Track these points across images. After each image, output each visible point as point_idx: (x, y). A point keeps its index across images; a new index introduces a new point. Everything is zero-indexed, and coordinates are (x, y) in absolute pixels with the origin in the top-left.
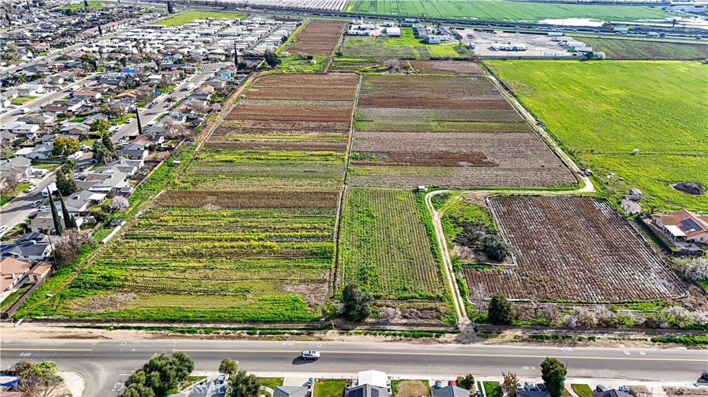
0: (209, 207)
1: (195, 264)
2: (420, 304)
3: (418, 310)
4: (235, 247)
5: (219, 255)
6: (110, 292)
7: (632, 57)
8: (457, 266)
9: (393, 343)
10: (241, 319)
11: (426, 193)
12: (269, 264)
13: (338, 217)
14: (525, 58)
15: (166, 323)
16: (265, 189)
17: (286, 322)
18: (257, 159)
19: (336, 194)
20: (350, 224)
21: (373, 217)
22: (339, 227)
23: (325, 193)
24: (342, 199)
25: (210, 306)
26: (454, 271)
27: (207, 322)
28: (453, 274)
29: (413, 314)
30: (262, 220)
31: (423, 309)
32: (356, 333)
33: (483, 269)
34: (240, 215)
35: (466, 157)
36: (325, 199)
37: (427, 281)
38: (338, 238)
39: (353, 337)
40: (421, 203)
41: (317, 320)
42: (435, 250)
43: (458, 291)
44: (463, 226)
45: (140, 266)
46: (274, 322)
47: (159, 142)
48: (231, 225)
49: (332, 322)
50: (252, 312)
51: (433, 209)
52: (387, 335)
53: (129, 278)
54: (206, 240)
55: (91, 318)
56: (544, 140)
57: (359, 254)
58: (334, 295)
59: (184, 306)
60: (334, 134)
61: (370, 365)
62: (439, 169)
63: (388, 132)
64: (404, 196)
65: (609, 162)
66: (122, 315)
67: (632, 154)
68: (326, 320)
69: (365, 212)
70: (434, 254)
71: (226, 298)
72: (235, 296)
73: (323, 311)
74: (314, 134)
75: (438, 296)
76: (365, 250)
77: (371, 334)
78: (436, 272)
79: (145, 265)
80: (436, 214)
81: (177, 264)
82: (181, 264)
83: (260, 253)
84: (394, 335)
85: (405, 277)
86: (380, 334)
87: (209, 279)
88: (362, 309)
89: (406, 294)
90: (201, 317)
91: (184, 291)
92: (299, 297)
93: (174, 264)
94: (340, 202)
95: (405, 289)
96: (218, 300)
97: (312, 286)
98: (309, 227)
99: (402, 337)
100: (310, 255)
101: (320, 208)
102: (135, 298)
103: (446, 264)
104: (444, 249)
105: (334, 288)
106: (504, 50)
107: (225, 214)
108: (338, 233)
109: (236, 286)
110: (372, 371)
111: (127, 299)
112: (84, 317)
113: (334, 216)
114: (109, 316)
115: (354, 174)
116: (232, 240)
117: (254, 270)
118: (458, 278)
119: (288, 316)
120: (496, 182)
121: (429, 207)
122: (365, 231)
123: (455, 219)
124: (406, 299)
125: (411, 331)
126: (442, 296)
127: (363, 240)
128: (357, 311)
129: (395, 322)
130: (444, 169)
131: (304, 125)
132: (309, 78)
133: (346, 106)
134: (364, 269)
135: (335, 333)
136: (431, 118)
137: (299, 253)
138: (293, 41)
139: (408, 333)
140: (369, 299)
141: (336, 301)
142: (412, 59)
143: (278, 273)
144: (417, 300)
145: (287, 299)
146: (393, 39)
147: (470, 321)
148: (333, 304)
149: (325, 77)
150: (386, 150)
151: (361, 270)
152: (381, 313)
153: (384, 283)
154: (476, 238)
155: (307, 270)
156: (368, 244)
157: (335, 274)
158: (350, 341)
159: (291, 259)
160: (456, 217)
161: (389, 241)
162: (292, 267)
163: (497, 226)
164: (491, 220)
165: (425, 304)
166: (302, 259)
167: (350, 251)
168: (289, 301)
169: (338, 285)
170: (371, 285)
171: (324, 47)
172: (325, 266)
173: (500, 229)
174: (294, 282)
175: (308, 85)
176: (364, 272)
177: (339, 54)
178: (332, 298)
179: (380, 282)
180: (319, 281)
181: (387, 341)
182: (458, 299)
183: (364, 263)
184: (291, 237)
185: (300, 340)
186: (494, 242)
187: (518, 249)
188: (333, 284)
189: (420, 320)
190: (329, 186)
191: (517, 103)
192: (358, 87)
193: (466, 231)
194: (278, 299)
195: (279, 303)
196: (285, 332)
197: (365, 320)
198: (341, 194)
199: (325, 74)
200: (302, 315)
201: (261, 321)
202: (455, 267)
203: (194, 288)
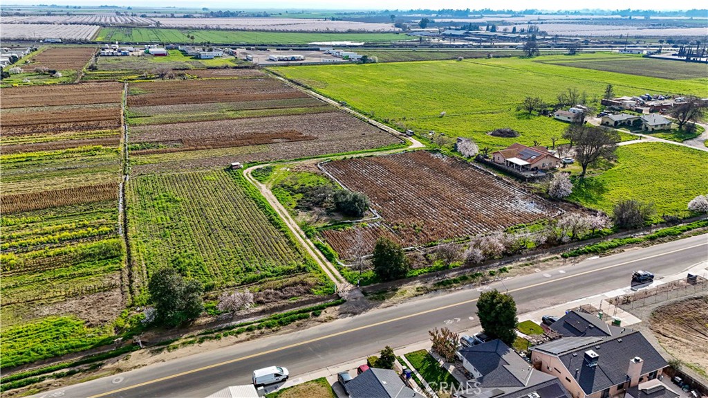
2: (277, 282)
3: (275, 289)
8: (311, 231)
9: (251, 342)
11: (242, 169)
13: (121, 210)
14: (305, 64)
19: (111, 186)
20: (142, 213)
21: (177, 202)
22: (125, 221)
23: (95, 187)
24: (123, 190)
26: (309, 237)
28: (308, 240)
29: (270, 296)
31: (282, 287)
32: (184, 344)
33: (343, 228)
35: (280, 136)
36: (96, 193)
37: (276, 255)
38: (126, 233)
39: (180, 351)
40: (240, 178)
41: (107, 343)
42: (276, 220)
43: (322, 256)
44: (301, 192)
46: (19, 366)
51: (257, 182)
52: (238, 333)
57: (166, 244)
58: (134, 302)
60: (99, 131)
61: (220, 384)
62: (250, 147)
63: (175, 123)
64: (214, 175)
65: (428, 124)
67: (441, 117)
68: (125, 339)
69: (163, 197)
70: (275, 224)
73: (118, 329)
74: (68, 133)
75: (298, 268)
76: (174, 238)
77: (211, 338)
78: (284, 243)
80: (263, 187)
84: (250, 330)
85: (244, 257)
86: (225, 335)
88: (188, 305)
89: (251, 275)
92: (67, 318)
94: (121, 193)
95: (248, 270)
97: (90, 299)
98: (74, 226)
99: (263, 330)
100: (81, 259)
101: (90, 203)
103: (294, 232)
104: (287, 218)
105: (132, 292)
108: (125, 226)
110: (230, 388)
113: (114, 209)
115: (136, 164)
118: (317, 243)
119: (48, 350)
120: (321, 151)
121: (251, 182)
122: (168, 218)
123: (289, 187)
124: (253, 281)
125: (275, 318)
126: (305, 265)
127: (168, 228)
128: (179, 310)
129: (247, 313)
130: (257, 147)
131: (51, 126)
132: (53, 88)
133: (111, 107)
134: (178, 258)
135: (146, 353)
136: (225, 109)
137: (61, 259)
138: (26, 62)
139: (270, 321)
140: (197, 288)
141: (138, 309)
142: (186, 69)
143: (22, 294)
144: (270, 279)
145: (42, 326)
146: (158, 58)
147: (352, 286)
148: (135, 313)
149: (76, 87)
150: (177, 138)
151: (173, 262)
152: (221, 304)
153: (214, 270)
154: (323, 201)
155: (78, 279)
156: (176, 231)
157: (130, 275)
158: (176, 358)
159: (45, 271)
160: (290, 185)
161: (208, 222)
162: (48, 281)
163: (341, 186)
164: (332, 182)
165: (284, 280)
166: (68, 267)
167: (149, 244)
168: (48, 328)
169: (138, 287)
170: (194, 276)
171: (72, 65)
172: (111, 269)
173: (345, 189)
174: (55, 300)
175: (53, 94)
176: (179, 262)
177: (92, 68)
178: (130, 307)
179: (207, 270)
180: (104, 289)
181: (241, 341)
182: (326, 265)
183: (175, 252)
184: (42, 243)
185: (76, 383)
186: (348, 196)
187: (374, 203)
188: (130, 288)
189: (283, 301)
190: (100, 180)
191: (314, 93)
192: (124, 92)
193: (308, 196)
194: (26, 329)
195: (27, 335)
196: (44, 377)
197: (196, 322)
198: (121, 185)
199: (76, 84)
200: (76, 343)
202: (308, 234)
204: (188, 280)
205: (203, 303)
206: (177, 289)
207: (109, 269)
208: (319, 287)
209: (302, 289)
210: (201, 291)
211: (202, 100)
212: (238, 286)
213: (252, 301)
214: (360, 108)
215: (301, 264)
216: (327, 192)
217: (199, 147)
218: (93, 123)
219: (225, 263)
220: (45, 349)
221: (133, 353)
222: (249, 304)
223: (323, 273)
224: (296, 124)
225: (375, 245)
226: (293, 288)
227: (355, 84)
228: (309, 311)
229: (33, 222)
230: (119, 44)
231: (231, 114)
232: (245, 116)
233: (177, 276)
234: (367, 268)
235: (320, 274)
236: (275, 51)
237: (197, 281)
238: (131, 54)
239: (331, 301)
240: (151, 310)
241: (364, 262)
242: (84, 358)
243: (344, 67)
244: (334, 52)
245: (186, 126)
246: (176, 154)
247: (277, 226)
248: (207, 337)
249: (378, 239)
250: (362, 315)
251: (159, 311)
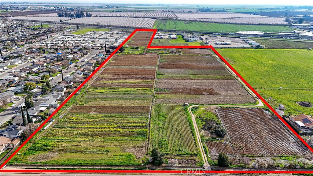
0: (92, 113)
1: (85, 139)
2: (187, 157)
3: (186, 160)
4: (103, 131)
5: (96, 135)
6: (46, 152)
7: (277, 47)
8: (203, 140)
9: (175, 175)
10: (105, 164)
11: (188, 106)
12: (118, 139)
13: (149, 117)
14: (230, 48)
15: (71, 166)
16: (117, 105)
17: (126, 166)
18: (114, 91)
19: (148, 107)
20: (155, 120)
21: (165, 117)
22: (150, 122)
23: (144, 106)
24: (151, 109)
25: (91, 158)
26: (202, 142)
27: (90, 166)
28: (201, 143)
29: (183, 162)
30: (115, 119)
31: (188, 160)
33: (215, 141)
34: (106, 117)
35: (206, 91)
36: (144, 109)
37: (190, 147)
38: (149, 127)
40: (187, 111)
41: (140, 165)
42: (193, 132)
43: (204, 151)
44: (205, 121)
45: (60, 140)
46: (121, 166)
47: (71, 84)
48: (102, 121)
49: (147, 166)
50: (110, 161)
51: (192, 114)
53: (55, 146)
54: (90, 128)
55: (37, 164)
56: (240, 83)
57: (159, 134)
58: (148, 153)
59: (80, 159)
60: (148, 80)
62: (194, 95)
63: (172, 79)
64: (179, 108)
65: (269, 93)
66: (52, 163)
67: (279, 89)
68: (144, 165)
69: (162, 115)
70: (193, 134)
71: (99, 155)
72: (103, 154)
73: (143, 161)
74: (139, 80)
75: (195, 154)
76: (162, 132)
78: (193, 143)
79: (63, 139)
80: (193, 116)
81: (77, 139)
82: (79, 139)
83: (114, 134)
85: (180, 145)
87: (91, 146)
88: (160, 160)
89: (180, 153)
90: (87, 163)
91: (80, 151)
92: (132, 154)
93: (75, 139)
94: (150, 110)
95: (180, 150)
96: (95, 156)
97: (138, 149)
98: (136, 122)
100: (137, 134)
101: (142, 113)
102: (57, 155)
103: (198, 138)
104: (197, 132)
105: (148, 150)
106: (221, 44)
107: (99, 116)
108: (150, 124)
109: (104, 149)
111: (54, 155)
112: (34, 164)
113: (147, 117)
114: (45, 163)
115: (157, 98)
116: (102, 128)
117: (111, 142)
118: (204, 145)
119: (127, 163)
120: (220, 101)
126: (197, 153)
127: (161, 128)
128: (158, 161)
129: (176, 166)
131: (135, 76)
132: (137, 56)
133: (153, 68)
134: (161, 141)
136: (190, 73)
137: (132, 133)
138: (130, 41)
143: (122, 143)
144: (185, 156)
145: (126, 155)
146: (173, 40)
147: (210, 165)
148: (147, 157)
152: (169, 162)
153: (170, 148)
154: (212, 127)
155: (135, 141)
156: (163, 130)
157: (148, 143)
158: (155, 175)
159: (128, 137)
160: (202, 117)
161: (173, 128)
162: (129, 140)
163: (221, 121)
164: (218, 119)
166: (133, 137)
167: (155, 133)
171: (144, 43)
172: (144, 140)
174: (130, 147)
175: (137, 59)
176: (161, 143)
178: (147, 155)
179: (168, 147)
180: (141, 147)
181: (172, 175)
182: (204, 155)
183: (161, 138)
185: (132, 174)
187: (230, 132)
188: (148, 148)
189: (187, 165)
190: (145, 103)
191: (227, 67)
192: (158, 60)
193: (207, 123)
194: (122, 155)
195: (123, 157)
197: (162, 165)
198: (151, 107)
199: (144, 55)
200: (133, 163)
201: (114, 165)
202: (202, 140)
203: (84, 150)
206: (158, 155)
211: (183, 68)
212: (176, 155)
217: (177, 93)
218: (147, 76)
226: (191, 161)
229: (127, 118)
231: (192, 76)
232: (197, 78)
235: (201, 158)
238: (164, 38)
242: (134, 168)
244: (246, 40)
245: (175, 81)
246: (169, 95)
247: (193, 135)
251: (153, 160)
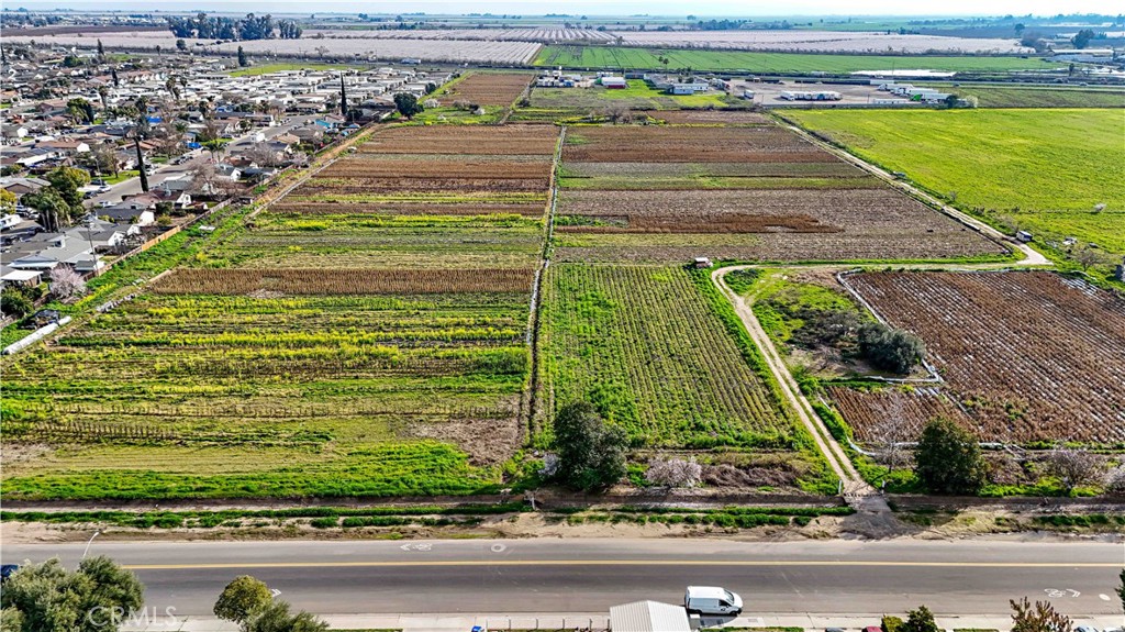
1: (209, 389)
2: (741, 455)
3: (738, 466)
4: (305, 357)
5: (267, 371)
8: (809, 383)
9: (690, 540)
10: (299, 492)
11: (711, 270)
12: (381, 387)
13: (533, 308)
14: (841, 107)
15: (106, 505)
16: (382, 268)
17: (414, 497)
18: (369, 226)
19: (525, 272)
20: (559, 317)
21: (608, 306)
22: (536, 324)
23: (505, 272)
24: (540, 281)
25: (228, 468)
26: (805, 393)
27: (214, 501)
28: (803, 399)
29: (728, 475)
30: (370, 313)
31: (749, 466)
32: (591, 518)
33: (869, 388)
35: (778, 220)
36: (505, 280)
37: (746, 412)
38: (535, 341)
39: (585, 528)
40: (705, 283)
41: (491, 491)
42: (753, 356)
43: (823, 429)
44: (803, 318)
46: (385, 498)
49: (531, 496)
50: (327, 480)
51: (732, 293)
52: (671, 521)
56: (916, 198)
57: (585, 366)
58: (532, 442)
59: (162, 469)
60: (520, 194)
61: (636, 593)
63: (622, 190)
64: (667, 273)
65: (1065, 225)
67: (1095, 213)
68: (514, 491)
69: (590, 298)
70: (751, 363)
71: (270, 452)
72: (291, 447)
73: (508, 475)
74: (481, 194)
76: (597, 360)
77: (630, 520)
78: (762, 396)
79: (90, 391)
80: (740, 300)
81: (167, 389)
82: (175, 388)
83: (361, 366)
84: (689, 521)
85: (694, 406)
86: (652, 520)
87: (236, 414)
88: (604, 461)
89: (702, 437)
90: (197, 490)
91: (169, 438)
92: (448, 446)
93: (158, 388)
94: (536, 285)
95: (699, 428)
96: (252, 456)
97: (479, 426)
98: (472, 323)
99: (711, 526)
100: (474, 369)
101: (496, 293)
102: (43, 455)
104: (771, 356)
105: (531, 427)
107: (292, 304)
108: (535, 332)
109: (299, 427)
110: (649, 603)
111: (24, 457)
113: (524, 306)
115: (561, 246)
116: (300, 344)
117: (344, 397)
118: (817, 405)
119: (420, 484)
120: (848, 253)
121: (721, 290)
122: (593, 328)
123: (782, 306)
124: (704, 446)
125: (730, 512)
126: (791, 438)
127: (591, 343)
128: (591, 466)
129: (688, 493)
130: (739, 236)
131: (463, 183)
132: (472, 129)
133: (540, 161)
134: (599, 390)
135: (538, 519)
136: (698, 173)
137: (451, 365)
138: (445, 92)
139: (723, 515)
140: (620, 439)
141: (537, 453)
142: (649, 109)
143: (400, 402)
144: (731, 448)
145: (418, 451)
146: (612, 91)
147: (870, 488)
148: (531, 458)
149: (500, 129)
150: (622, 213)
151: (591, 393)
152: (651, 471)
153: (648, 417)
154: (837, 336)
155: (467, 395)
156: (602, 350)
157: (532, 402)
158: (578, 536)
159: (430, 377)
160: (784, 303)
161: (649, 344)
162: (432, 391)
163: (874, 316)
164: (859, 307)
165: (753, 455)
166: (457, 376)
167: (563, 362)
168: (423, 455)
169: (541, 421)
170: (619, 420)
171: (499, 98)
173: (882, 321)
174: (437, 419)
175: (471, 138)
176: (600, 397)
177: (524, 104)
178: (527, 447)
179: (637, 416)
180: (496, 416)
181: (674, 536)
183: (596, 381)
184: (432, 339)
185: (447, 538)
186: (885, 335)
187: (933, 354)
188: (530, 421)
189: (749, 488)
190: (512, 263)
191: (848, 156)
192: (560, 140)
193: (812, 325)
194: (398, 450)
195: (398, 459)
196: (410, 520)
197: (612, 491)
198: (537, 274)
199: (500, 125)
200: (453, 482)
201: (351, 496)
202: (806, 387)
203: (195, 433)
204: (609, 425)
205: (625, 464)
206: (592, 434)
207: (508, 388)
208: (811, 478)
209: (782, 476)
210: (625, 444)
211: (666, 158)
212: (680, 448)
213: (698, 477)
214: (931, 186)
215: (785, 434)
216: (848, 322)
217: (651, 229)
218: (513, 181)
219: (666, 410)
220: (416, 481)
221: (522, 515)
222: (693, 481)
223: (821, 458)
224: (810, 205)
225: (925, 428)
226: (767, 471)
227: (928, 144)
228: (789, 514)
229: (424, 309)
230: (563, 69)
231: (706, 181)
232: (728, 186)
233: (594, 416)
234: (903, 464)
235: (816, 458)
236: (792, 84)
237: (622, 429)
238: (576, 84)
239: (830, 506)
240: (554, 458)
241: (900, 454)
242: (460, 505)
243: (910, 114)
244: (896, 87)
245: (638, 195)
246: (617, 236)
247: (754, 366)
248: (625, 517)
249: (931, 418)
250: (883, 542)
251: (564, 463)
